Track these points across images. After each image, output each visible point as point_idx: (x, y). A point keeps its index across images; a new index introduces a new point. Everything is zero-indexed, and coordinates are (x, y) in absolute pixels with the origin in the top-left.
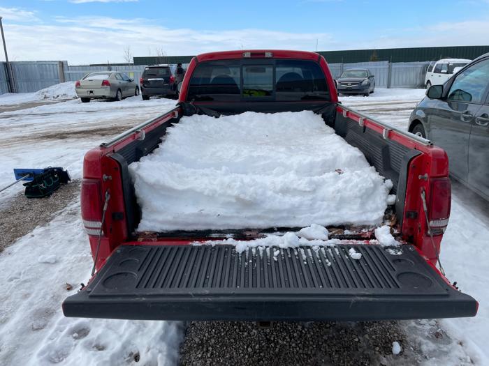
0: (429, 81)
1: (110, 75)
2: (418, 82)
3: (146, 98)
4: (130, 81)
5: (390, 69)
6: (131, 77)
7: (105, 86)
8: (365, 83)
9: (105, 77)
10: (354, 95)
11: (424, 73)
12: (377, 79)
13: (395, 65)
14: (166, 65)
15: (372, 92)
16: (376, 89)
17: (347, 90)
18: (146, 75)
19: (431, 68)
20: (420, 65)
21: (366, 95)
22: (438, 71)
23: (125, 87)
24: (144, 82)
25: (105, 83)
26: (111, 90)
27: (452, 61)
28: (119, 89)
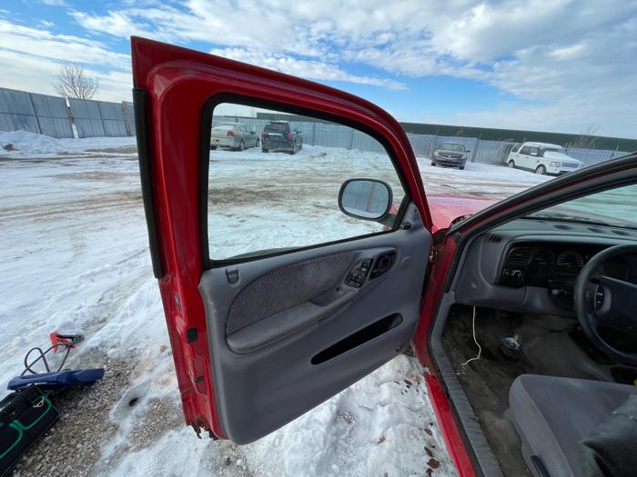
0: (512, 161)
1: (235, 126)
2: (500, 160)
3: (265, 150)
4: (252, 133)
5: (477, 145)
6: (254, 129)
7: (230, 136)
9: (230, 128)
11: (507, 152)
13: (482, 143)
14: (285, 122)
17: (447, 161)
18: (268, 128)
19: (517, 148)
20: (503, 144)
21: (463, 168)
22: (526, 152)
23: (248, 138)
24: (265, 136)
25: (230, 133)
26: (235, 141)
27: (542, 145)
28: (242, 140)
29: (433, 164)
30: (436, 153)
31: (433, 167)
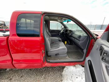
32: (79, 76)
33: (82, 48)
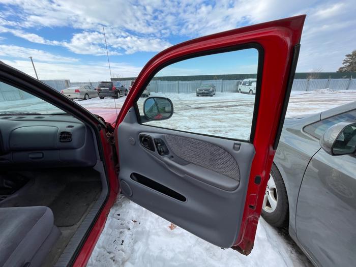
0: (240, 89)
2: (235, 89)
3: (102, 98)
5: (222, 83)
8: (211, 90)
9: (77, 88)
10: (206, 96)
11: (238, 85)
12: (216, 88)
13: (225, 82)
15: (214, 94)
16: (216, 93)
17: (203, 93)
19: (241, 83)
20: (236, 81)
21: (212, 96)
22: (244, 84)
23: (91, 92)
24: (99, 90)
25: (77, 91)
26: (81, 94)
27: (251, 80)
28: (87, 94)
29: (198, 96)
30: (198, 90)
31: (198, 97)
32: (121, 233)
33: (90, 164)
